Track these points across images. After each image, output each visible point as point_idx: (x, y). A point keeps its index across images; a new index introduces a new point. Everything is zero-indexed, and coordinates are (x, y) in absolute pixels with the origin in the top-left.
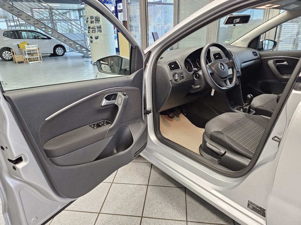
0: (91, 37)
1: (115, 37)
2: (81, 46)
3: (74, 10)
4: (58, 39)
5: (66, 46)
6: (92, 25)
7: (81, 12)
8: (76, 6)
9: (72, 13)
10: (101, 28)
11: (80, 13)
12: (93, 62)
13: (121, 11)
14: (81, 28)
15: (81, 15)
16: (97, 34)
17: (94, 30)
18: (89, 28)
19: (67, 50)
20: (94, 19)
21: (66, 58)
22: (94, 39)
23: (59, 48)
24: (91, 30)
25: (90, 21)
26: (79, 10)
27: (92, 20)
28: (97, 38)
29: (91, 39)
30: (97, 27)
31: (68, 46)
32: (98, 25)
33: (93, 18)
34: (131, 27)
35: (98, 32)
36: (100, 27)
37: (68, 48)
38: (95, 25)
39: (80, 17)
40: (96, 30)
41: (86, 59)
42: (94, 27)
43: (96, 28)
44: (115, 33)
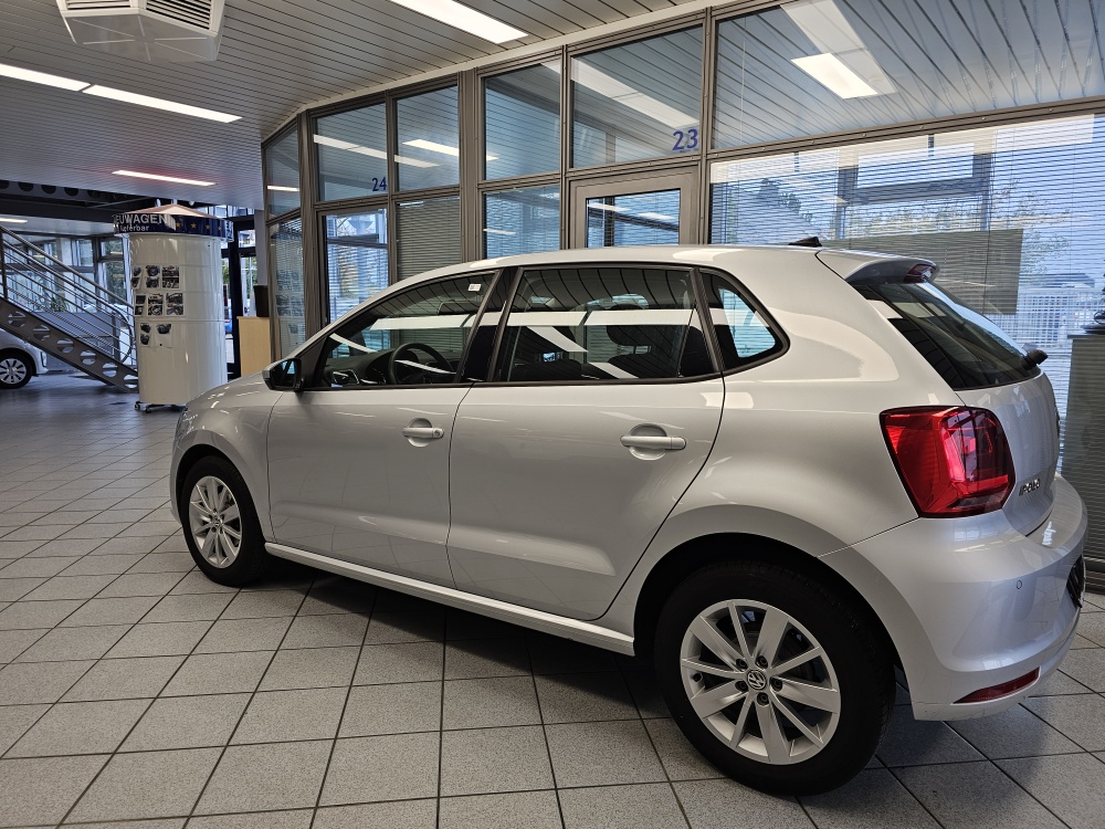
0: (146, 328)
1: (227, 327)
2: (101, 357)
3: (73, 238)
4: (14, 329)
5: (38, 354)
6: (150, 293)
7: (103, 244)
8: (84, 227)
9: (66, 247)
10: (181, 302)
11: (96, 248)
12: (144, 406)
13: (250, 252)
14: (98, 294)
15: (103, 254)
16: (165, 319)
17: (156, 307)
18: (140, 299)
19: (42, 369)
20: (160, 275)
21: (34, 395)
22: (154, 334)
23: (11, 361)
24: (146, 305)
25: (145, 281)
26: (96, 239)
27: (153, 278)
28: (164, 330)
29: (146, 334)
30: (168, 297)
31: (44, 354)
32: (172, 292)
33: (157, 271)
34: (279, 301)
35: (169, 312)
36: (179, 299)
37: (45, 361)
38: (163, 292)
39: (98, 259)
40: (165, 307)
41: (112, 397)
42: (159, 298)
43: (165, 301)
44: (226, 318)
